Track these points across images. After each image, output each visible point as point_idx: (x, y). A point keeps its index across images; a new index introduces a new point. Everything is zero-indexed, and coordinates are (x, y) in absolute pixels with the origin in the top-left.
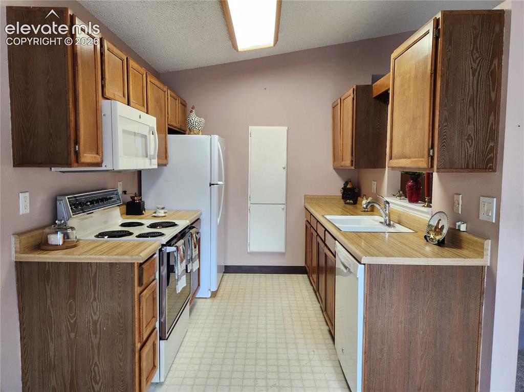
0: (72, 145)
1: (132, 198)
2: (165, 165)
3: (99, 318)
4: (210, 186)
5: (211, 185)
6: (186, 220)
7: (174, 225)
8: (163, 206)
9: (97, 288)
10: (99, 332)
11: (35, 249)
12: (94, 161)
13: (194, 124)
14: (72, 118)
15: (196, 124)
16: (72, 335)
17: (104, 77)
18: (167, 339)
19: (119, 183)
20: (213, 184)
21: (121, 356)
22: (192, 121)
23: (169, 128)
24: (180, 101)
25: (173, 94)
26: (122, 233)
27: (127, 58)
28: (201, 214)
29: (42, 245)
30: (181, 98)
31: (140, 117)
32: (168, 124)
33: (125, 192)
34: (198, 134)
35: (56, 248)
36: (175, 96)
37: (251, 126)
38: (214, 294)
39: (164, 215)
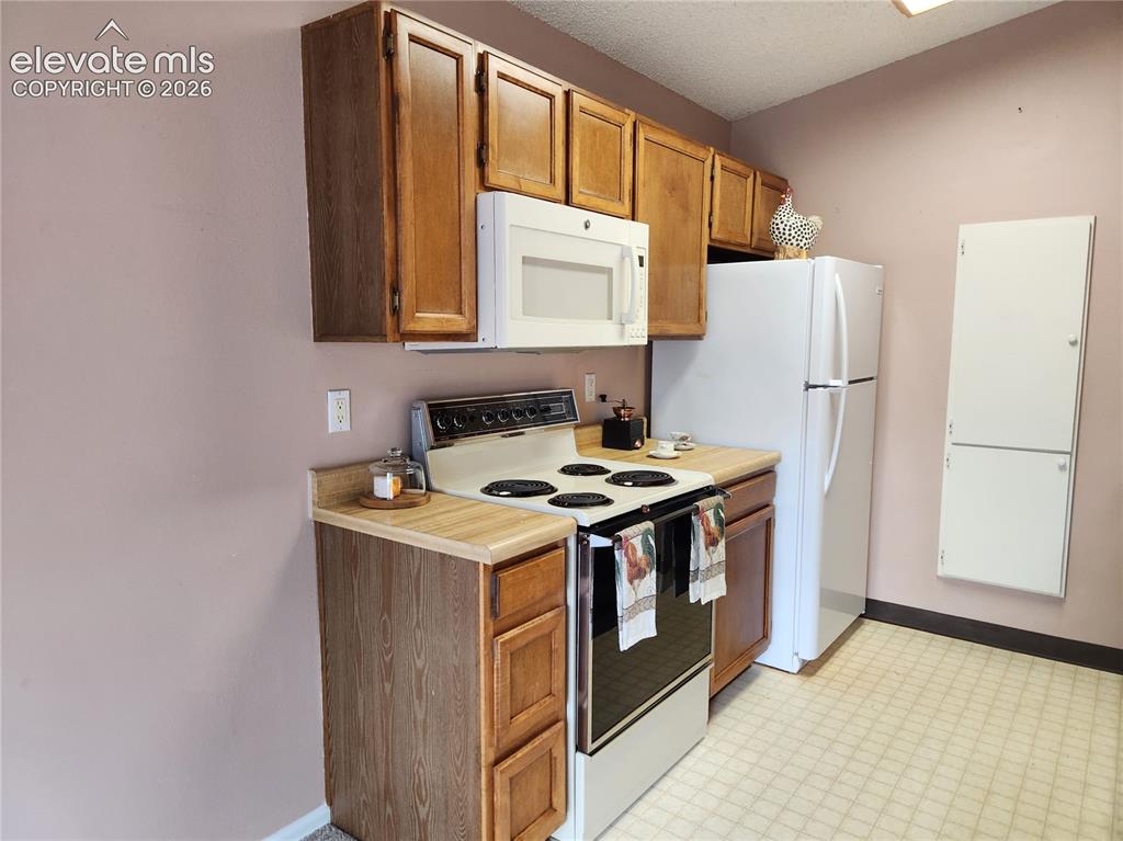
0: (388, 296)
1: (616, 410)
2: (699, 337)
3: (424, 666)
4: (807, 389)
5: (808, 387)
6: (708, 472)
7: (666, 480)
8: (684, 434)
9: (421, 602)
10: (424, 697)
11: (349, 501)
12: (445, 329)
13: (787, 232)
14: (388, 238)
15: (793, 232)
16: (388, 686)
17: (485, 141)
18: (591, 754)
19: (587, 376)
20: (815, 387)
21: (459, 763)
22: (781, 226)
23: (710, 248)
24: (759, 180)
25: (730, 164)
26: (530, 488)
27: (567, 94)
28: (779, 460)
29: (362, 498)
30: (764, 173)
31: (587, 227)
32: (711, 239)
33: (603, 398)
34: (797, 256)
35: (382, 504)
36: (739, 167)
37: (964, 223)
38: (809, 668)
39: (675, 454)
